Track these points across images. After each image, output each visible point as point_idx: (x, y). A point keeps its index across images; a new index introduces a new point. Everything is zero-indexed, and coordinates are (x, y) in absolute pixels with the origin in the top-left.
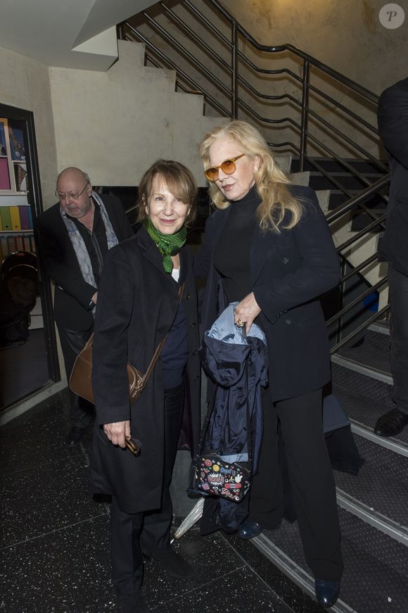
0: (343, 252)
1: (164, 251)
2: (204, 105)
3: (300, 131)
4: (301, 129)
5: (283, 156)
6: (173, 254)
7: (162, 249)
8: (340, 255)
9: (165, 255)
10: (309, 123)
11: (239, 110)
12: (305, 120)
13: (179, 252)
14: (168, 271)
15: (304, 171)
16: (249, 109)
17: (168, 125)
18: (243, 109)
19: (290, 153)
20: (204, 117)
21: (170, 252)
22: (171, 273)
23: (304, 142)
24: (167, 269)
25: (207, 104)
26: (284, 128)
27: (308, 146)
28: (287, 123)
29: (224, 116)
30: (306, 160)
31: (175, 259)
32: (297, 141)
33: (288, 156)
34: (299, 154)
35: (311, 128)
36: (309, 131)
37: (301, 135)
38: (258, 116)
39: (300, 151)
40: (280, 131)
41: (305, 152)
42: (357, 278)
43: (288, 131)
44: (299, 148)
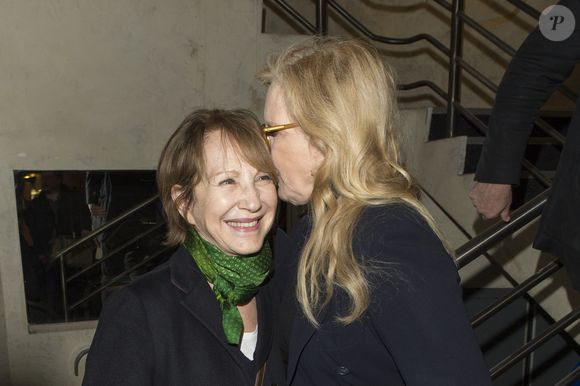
0: (534, 292)
1: (225, 296)
2: (264, 12)
3: (447, 59)
4: (449, 53)
5: (415, 109)
6: (243, 301)
7: (222, 293)
8: (527, 297)
9: (227, 306)
10: (466, 44)
11: (330, 21)
12: (458, 36)
13: (255, 295)
14: (233, 341)
15: (456, 134)
16: (351, 18)
17: (194, 52)
18: (337, 20)
19: (428, 102)
20: (265, 36)
21: (237, 298)
22: (237, 346)
23: (456, 80)
24: (232, 337)
25: (268, 10)
26: (414, 54)
27: (464, 88)
28: (423, 44)
29: (302, 32)
30: (460, 115)
31: (247, 313)
32: (441, 77)
33: (424, 108)
34: (445, 102)
35: (470, 52)
36: (464, 58)
37: (449, 67)
38: (366, 32)
39: (447, 97)
40: (408, 60)
41: (457, 99)
42: (559, 343)
43: (424, 59)
44: (446, 91)
